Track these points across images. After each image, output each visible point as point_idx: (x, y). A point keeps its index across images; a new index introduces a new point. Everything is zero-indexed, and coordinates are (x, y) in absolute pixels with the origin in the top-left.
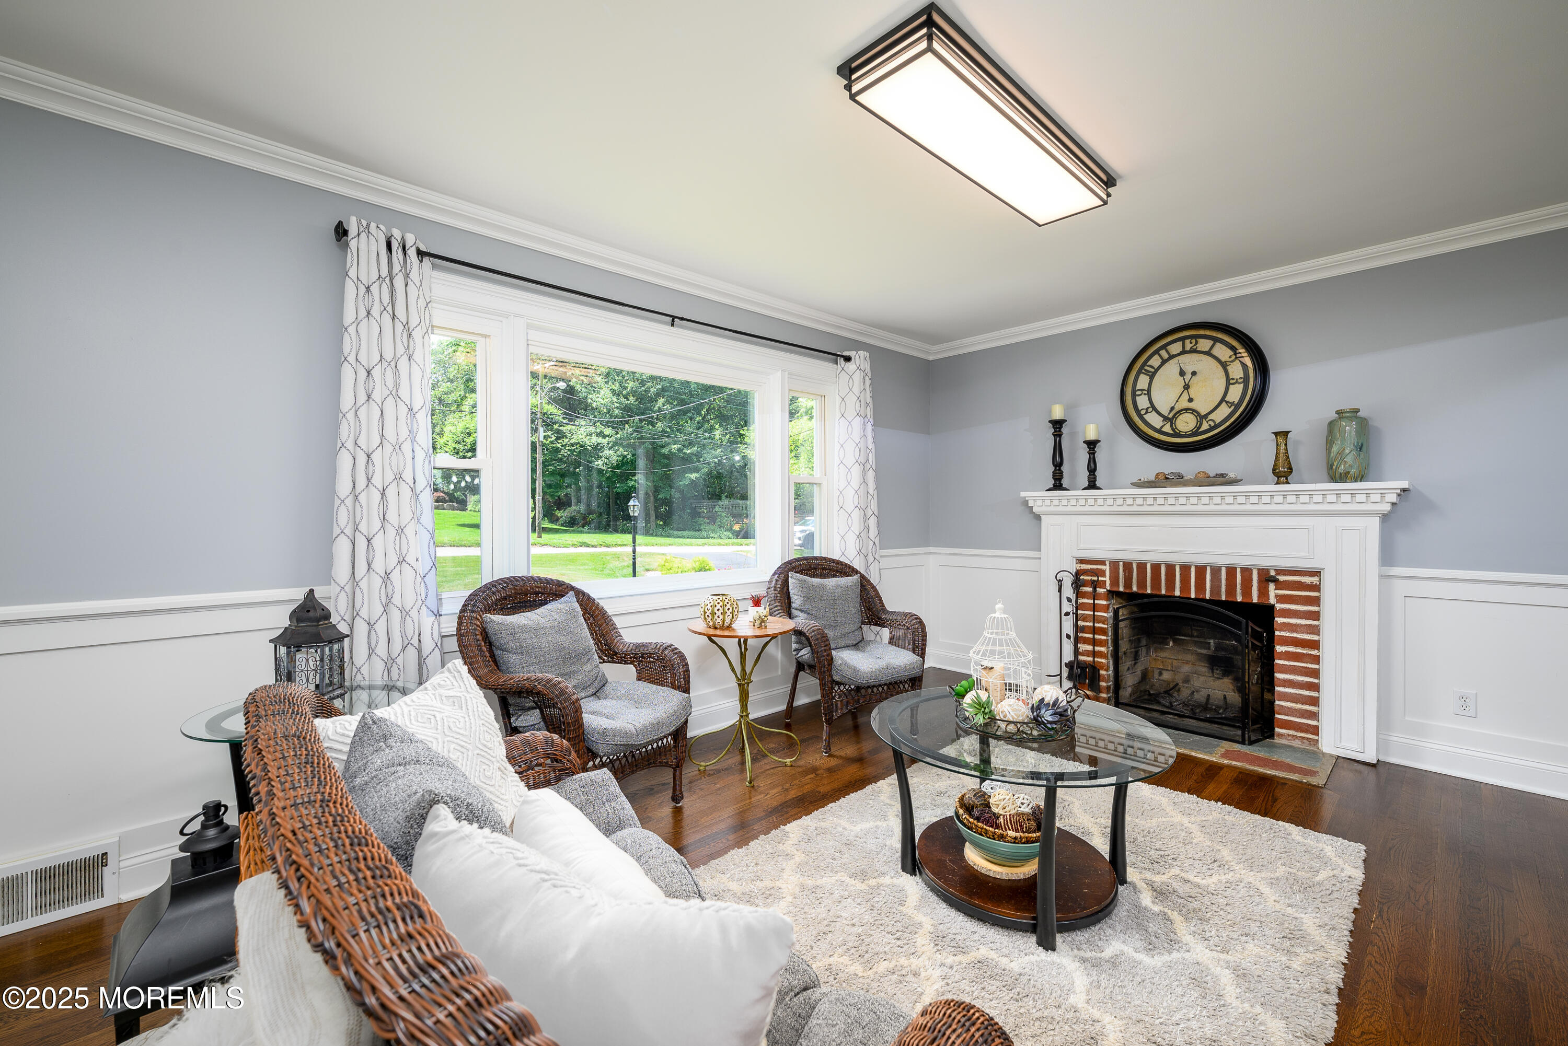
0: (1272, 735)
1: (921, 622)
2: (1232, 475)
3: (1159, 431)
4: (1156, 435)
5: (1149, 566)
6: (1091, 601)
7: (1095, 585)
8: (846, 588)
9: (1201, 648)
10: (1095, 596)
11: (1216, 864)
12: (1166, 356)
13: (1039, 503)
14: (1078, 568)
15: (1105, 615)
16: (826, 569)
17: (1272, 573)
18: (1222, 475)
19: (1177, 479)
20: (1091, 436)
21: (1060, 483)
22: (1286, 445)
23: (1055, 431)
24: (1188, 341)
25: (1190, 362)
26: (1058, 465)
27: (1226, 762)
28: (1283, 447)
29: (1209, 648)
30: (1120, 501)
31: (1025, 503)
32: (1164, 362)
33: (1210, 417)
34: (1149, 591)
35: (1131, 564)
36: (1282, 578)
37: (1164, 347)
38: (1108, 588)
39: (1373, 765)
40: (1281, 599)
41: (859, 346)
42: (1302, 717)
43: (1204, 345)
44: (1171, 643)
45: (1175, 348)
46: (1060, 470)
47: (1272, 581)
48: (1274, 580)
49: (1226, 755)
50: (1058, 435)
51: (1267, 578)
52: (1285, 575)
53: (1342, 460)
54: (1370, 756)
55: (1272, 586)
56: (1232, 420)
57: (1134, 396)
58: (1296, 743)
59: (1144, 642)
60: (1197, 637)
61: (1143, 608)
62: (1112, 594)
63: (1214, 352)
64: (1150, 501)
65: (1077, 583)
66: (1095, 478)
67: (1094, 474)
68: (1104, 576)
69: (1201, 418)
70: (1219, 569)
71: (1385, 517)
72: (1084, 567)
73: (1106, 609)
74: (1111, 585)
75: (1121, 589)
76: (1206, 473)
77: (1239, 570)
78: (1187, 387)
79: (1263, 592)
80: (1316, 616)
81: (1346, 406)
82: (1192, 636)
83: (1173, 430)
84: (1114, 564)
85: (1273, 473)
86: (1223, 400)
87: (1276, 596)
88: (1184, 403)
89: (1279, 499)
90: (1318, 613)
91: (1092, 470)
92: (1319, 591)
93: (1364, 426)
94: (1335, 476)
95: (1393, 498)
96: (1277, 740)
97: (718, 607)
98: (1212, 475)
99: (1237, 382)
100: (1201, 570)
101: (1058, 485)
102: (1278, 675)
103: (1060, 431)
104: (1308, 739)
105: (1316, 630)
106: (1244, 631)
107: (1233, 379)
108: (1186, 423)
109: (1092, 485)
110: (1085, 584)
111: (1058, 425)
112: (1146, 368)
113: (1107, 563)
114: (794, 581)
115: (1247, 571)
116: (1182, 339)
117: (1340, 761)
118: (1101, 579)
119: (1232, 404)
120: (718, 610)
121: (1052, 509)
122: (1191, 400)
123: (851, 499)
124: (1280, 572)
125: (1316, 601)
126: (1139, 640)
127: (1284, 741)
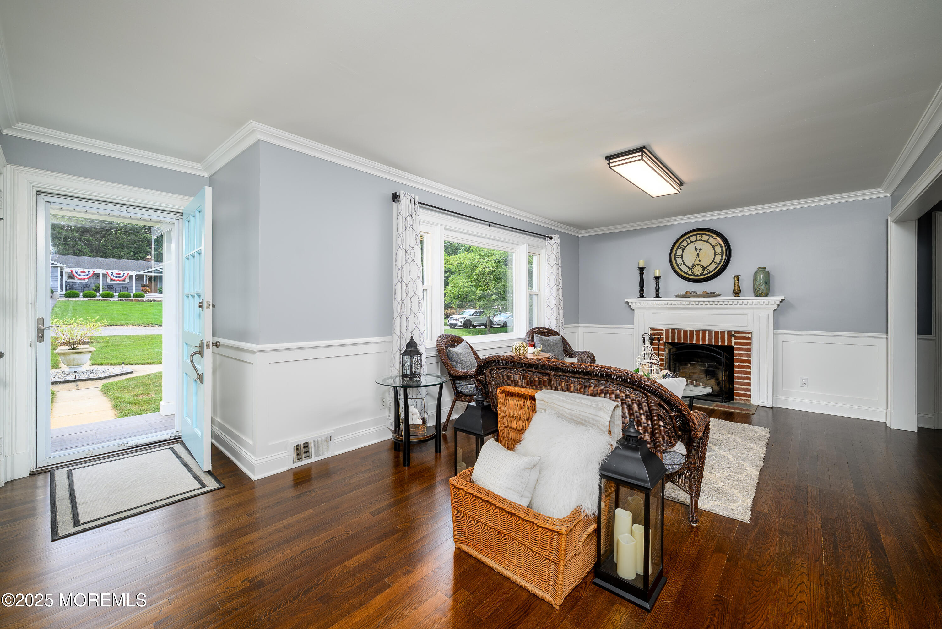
0: (732, 399)
1: (593, 355)
2: (717, 293)
3: (686, 273)
4: (685, 275)
5: (682, 331)
6: (658, 347)
7: (659, 339)
8: (558, 341)
9: (701, 367)
10: (659, 344)
11: (721, 434)
12: (689, 242)
13: (634, 303)
14: (651, 332)
15: (663, 352)
16: (546, 333)
17: (733, 333)
18: (713, 293)
19: (694, 294)
20: (657, 275)
21: (643, 295)
22: (738, 281)
23: (641, 272)
24: (698, 236)
25: (699, 245)
26: (642, 287)
27: (717, 408)
28: (737, 281)
29: (705, 367)
30: (670, 303)
31: (627, 303)
32: (688, 244)
33: (708, 268)
34: (682, 342)
35: (675, 330)
36: (737, 335)
37: (688, 238)
38: (665, 341)
39: (771, 408)
40: (736, 344)
41: (556, 232)
42: (744, 391)
43: (705, 238)
44: (689, 365)
45: (693, 239)
46: (643, 289)
47: (733, 336)
48: (734, 336)
49: (716, 406)
50: (642, 274)
51: (731, 335)
52: (738, 334)
53: (760, 288)
54: (770, 405)
55: (733, 338)
56: (717, 270)
57: (675, 258)
58: (743, 402)
59: (677, 365)
60: (700, 362)
61: (678, 349)
62: (666, 343)
63: (709, 241)
64: (683, 303)
65: (651, 339)
66: (659, 293)
67: (658, 291)
68: (663, 336)
69: (704, 268)
70: (712, 331)
71: (775, 310)
72: (654, 332)
73: (664, 350)
74: (666, 339)
75: (670, 341)
76: (706, 292)
77: (720, 332)
78: (698, 255)
79: (730, 341)
80: (750, 350)
81: (761, 266)
82: (698, 362)
83: (692, 273)
84: (667, 331)
85: (734, 292)
86: (713, 261)
87: (735, 342)
88: (697, 262)
89: (736, 303)
90: (751, 349)
91: (657, 289)
92: (751, 340)
93: (767, 274)
94: (757, 294)
95: (779, 303)
96: (735, 401)
97: (518, 346)
98: (709, 292)
99: (719, 254)
100: (704, 332)
101: (642, 296)
102: (735, 375)
103: (643, 272)
104: (747, 400)
105: (749, 356)
106: (723, 356)
107: (717, 253)
108: (698, 271)
109: (657, 296)
110: (654, 339)
111: (642, 269)
112: (681, 246)
113: (664, 330)
114: (537, 338)
115: (723, 333)
116: (696, 235)
117: (759, 408)
118: (661, 337)
119: (717, 263)
120: (522, 348)
121: (640, 306)
122: (700, 261)
123: (553, 302)
124: (736, 332)
125: (750, 344)
126: (675, 364)
127: (737, 401)
